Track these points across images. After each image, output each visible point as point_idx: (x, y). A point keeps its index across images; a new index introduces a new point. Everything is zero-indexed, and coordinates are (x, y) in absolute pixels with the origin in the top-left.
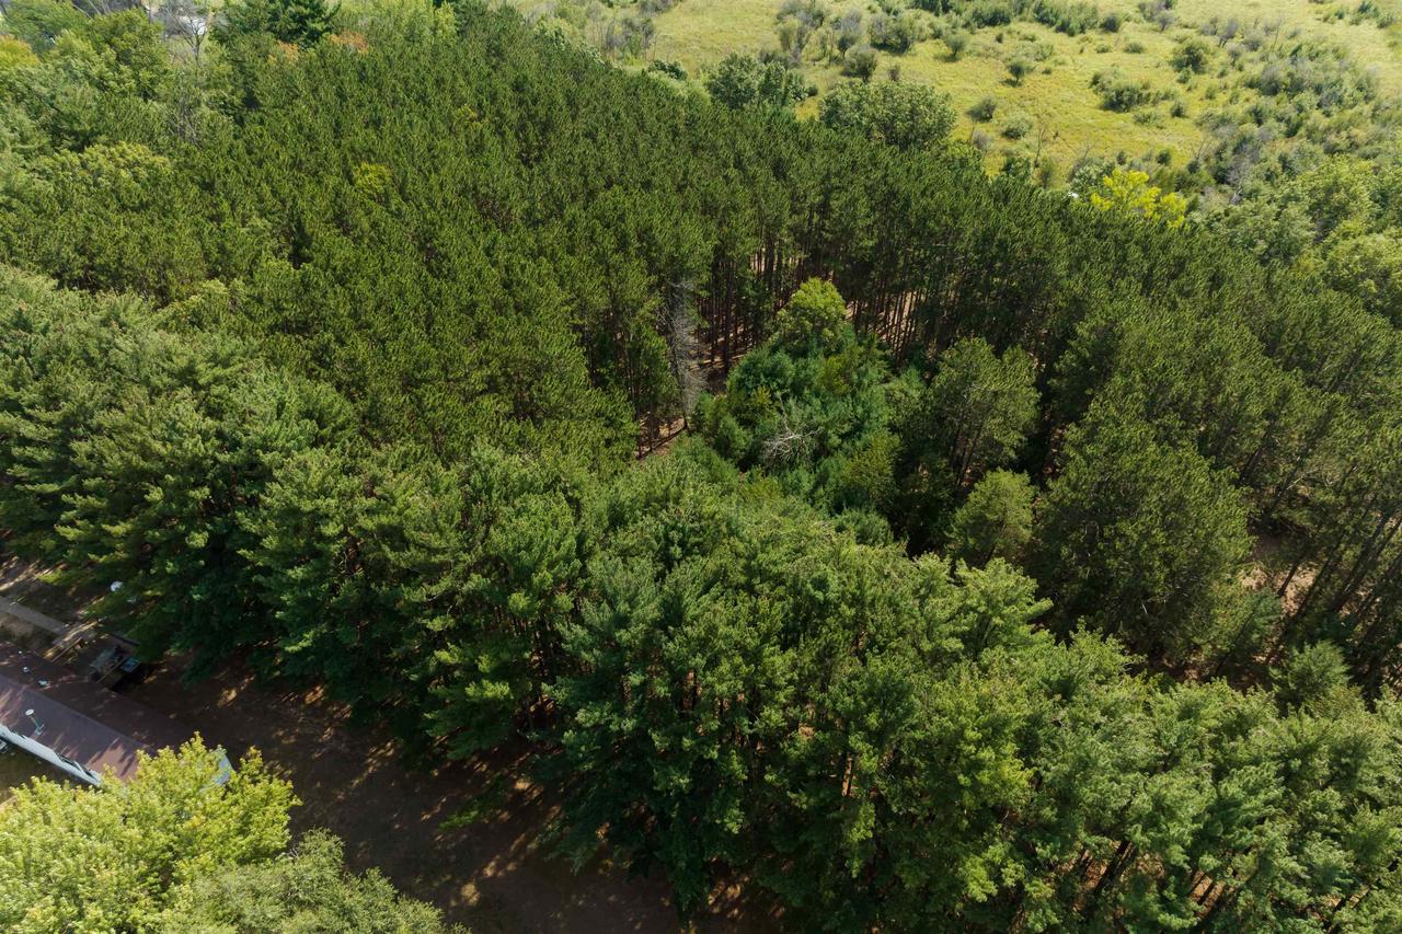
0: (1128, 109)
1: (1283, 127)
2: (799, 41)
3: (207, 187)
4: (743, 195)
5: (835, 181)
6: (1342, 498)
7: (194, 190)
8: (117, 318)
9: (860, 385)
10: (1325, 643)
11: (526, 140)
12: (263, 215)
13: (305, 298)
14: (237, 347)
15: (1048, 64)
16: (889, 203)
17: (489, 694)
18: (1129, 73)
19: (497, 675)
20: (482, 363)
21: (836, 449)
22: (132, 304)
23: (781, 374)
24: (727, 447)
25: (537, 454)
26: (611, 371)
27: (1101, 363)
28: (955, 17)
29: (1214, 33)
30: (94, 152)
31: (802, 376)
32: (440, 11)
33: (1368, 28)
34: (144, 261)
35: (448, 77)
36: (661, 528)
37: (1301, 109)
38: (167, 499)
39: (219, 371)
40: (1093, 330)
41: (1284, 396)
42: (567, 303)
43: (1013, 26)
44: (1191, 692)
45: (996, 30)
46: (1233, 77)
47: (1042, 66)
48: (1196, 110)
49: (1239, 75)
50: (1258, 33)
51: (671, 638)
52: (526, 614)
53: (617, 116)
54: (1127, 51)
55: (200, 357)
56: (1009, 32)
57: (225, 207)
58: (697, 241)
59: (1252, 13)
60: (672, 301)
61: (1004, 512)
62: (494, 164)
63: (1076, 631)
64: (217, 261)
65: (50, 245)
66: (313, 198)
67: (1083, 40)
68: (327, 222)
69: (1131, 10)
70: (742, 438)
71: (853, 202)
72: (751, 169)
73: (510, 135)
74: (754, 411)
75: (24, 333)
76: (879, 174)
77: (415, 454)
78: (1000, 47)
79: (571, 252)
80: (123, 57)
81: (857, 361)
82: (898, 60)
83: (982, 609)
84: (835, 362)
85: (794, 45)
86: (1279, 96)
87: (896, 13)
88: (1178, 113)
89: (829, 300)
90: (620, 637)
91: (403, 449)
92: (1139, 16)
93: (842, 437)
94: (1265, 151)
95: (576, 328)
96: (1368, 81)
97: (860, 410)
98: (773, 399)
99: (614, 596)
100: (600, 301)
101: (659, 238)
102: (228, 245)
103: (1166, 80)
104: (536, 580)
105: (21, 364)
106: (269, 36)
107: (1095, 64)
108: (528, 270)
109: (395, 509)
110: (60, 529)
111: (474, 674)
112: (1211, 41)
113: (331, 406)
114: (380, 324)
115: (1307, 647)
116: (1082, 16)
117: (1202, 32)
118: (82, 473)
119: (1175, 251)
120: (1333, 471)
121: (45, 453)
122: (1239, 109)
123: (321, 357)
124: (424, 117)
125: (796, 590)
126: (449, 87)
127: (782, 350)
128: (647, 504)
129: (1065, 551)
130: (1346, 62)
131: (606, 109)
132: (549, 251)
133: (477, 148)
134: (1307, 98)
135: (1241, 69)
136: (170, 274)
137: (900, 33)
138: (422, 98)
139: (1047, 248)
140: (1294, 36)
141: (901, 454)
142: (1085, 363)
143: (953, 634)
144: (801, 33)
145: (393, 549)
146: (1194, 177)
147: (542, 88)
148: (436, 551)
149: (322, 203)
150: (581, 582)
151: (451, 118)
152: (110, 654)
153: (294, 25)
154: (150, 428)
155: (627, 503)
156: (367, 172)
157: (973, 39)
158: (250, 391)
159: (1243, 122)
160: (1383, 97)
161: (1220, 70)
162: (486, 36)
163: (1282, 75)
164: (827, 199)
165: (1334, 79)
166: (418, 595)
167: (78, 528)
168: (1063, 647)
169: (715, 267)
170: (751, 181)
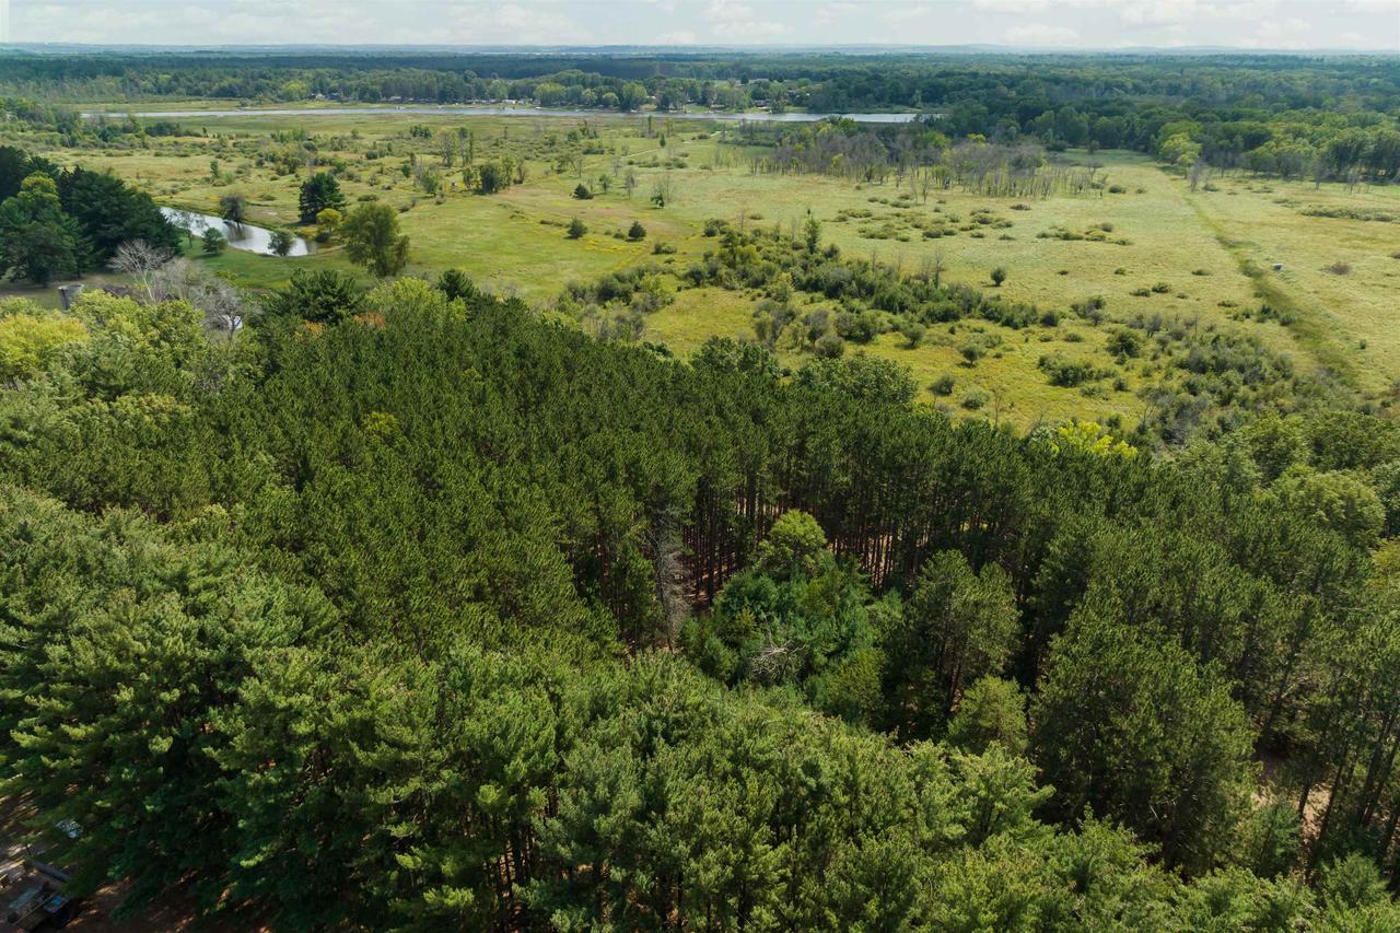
0: (1074, 384)
1: (1217, 398)
2: (774, 332)
3: (223, 430)
4: (725, 437)
5: (810, 427)
6: (1337, 699)
7: (209, 433)
8: (118, 531)
9: (843, 605)
10: (1356, 855)
11: (525, 395)
12: (271, 451)
13: (303, 519)
14: (231, 557)
15: (998, 350)
16: (860, 444)
17: (450, 902)
18: (1073, 356)
19: (460, 881)
20: (468, 573)
21: (822, 667)
22: (134, 522)
23: (766, 598)
24: (713, 667)
25: (521, 652)
26: (597, 590)
27: (1074, 578)
28: (910, 315)
29: (1142, 327)
30: (126, 403)
31: (786, 599)
32: (453, 304)
33: (1272, 327)
34: (152, 488)
35: (457, 346)
36: (644, 720)
37: (1229, 383)
38: (137, 700)
39: (210, 579)
40: (1064, 544)
41: (1258, 600)
42: (557, 523)
43: (962, 322)
44: (1215, 881)
45: (950, 325)
46: (1164, 360)
47: (992, 352)
48: (1136, 385)
49: (1169, 358)
50: (1180, 326)
51: (654, 826)
52: (497, 808)
53: (610, 376)
54: (1067, 340)
55: (194, 564)
56: (960, 326)
57: (237, 445)
58: (682, 475)
59: (1172, 313)
60: (658, 525)
61: (998, 719)
62: (494, 414)
63: (1083, 818)
64: (222, 490)
65: (67, 474)
66: (321, 437)
67: (1026, 332)
68: (332, 460)
69: (1066, 309)
70: (727, 658)
71: (827, 443)
72: (732, 417)
73: (510, 393)
74: (739, 633)
75: (23, 543)
76: (851, 419)
77: (396, 652)
78: (953, 337)
79: (562, 480)
80: (165, 336)
81: (839, 583)
82: (863, 347)
83: (983, 793)
84: (817, 584)
85: (768, 336)
86: (1209, 374)
87: (858, 312)
88: (1120, 387)
89: (808, 528)
90: (599, 824)
91: (385, 646)
92: (1074, 315)
93: (829, 656)
94: (1204, 416)
95: (564, 548)
96: (1283, 363)
97: (844, 629)
98: (757, 620)
99: (592, 783)
100: (588, 524)
101: (646, 470)
102: (235, 475)
103: (1104, 362)
104: (509, 769)
105: (16, 570)
106: (299, 318)
107: (1040, 350)
108: (520, 495)
109: (368, 703)
110: (16, 735)
111: (437, 879)
112: (1141, 334)
113: (317, 608)
114: (374, 536)
115: (1337, 860)
116: (1024, 313)
117: (1131, 326)
118: (50, 677)
119: (1134, 478)
120: (1324, 677)
121: (18, 657)
122: (1175, 384)
123: (313, 570)
124: (432, 376)
125: (785, 778)
126: (457, 354)
127: (765, 574)
128: (630, 699)
129: (1063, 753)
130: (1261, 349)
131: (598, 371)
132: (541, 480)
133: (480, 400)
134: (1232, 374)
135: (1170, 354)
136: (175, 500)
137: (863, 326)
138: (432, 362)
139: (1011, 476)
140: (1211, 329)
141: (887, 667)
142: (1062, 577)
143: (954, 821)
144: (775, 327)
145: (362, 747)
146: (1145, 438)
147: (542, 354)
148: (406, 748)
149: (328, 442)
150: (558, 777)
151: (457, 379)
152: (34, 892)
153: (322, 311)
154: (131, 628)
155: (610, 695)
156: (376, 420)
157: (928, 332)
158: (239, 592)
159: (1178, 393)
160: (1300, 376)
161: (1152, 354)
162: (493, 319)
163: (1207, 357)
164: (804, 442)
165: (1253, 361)
166: (385, 796)
167: (35, 734)
168: (1072, 833)
169: (698, 499)
170: (733, 426)
